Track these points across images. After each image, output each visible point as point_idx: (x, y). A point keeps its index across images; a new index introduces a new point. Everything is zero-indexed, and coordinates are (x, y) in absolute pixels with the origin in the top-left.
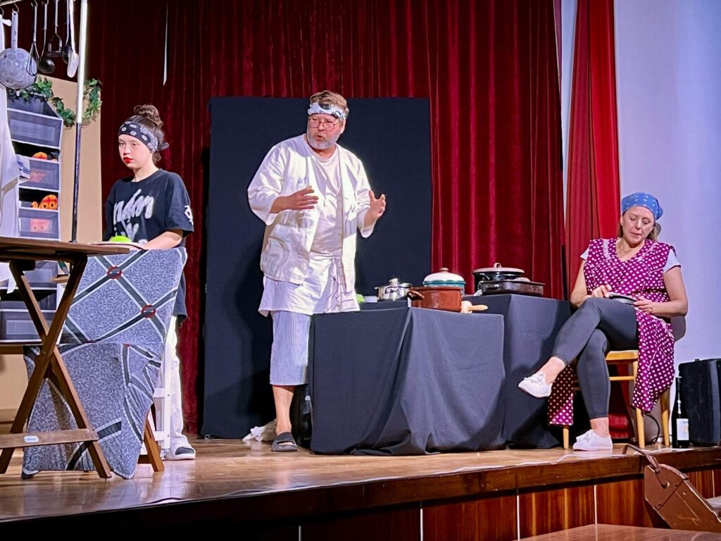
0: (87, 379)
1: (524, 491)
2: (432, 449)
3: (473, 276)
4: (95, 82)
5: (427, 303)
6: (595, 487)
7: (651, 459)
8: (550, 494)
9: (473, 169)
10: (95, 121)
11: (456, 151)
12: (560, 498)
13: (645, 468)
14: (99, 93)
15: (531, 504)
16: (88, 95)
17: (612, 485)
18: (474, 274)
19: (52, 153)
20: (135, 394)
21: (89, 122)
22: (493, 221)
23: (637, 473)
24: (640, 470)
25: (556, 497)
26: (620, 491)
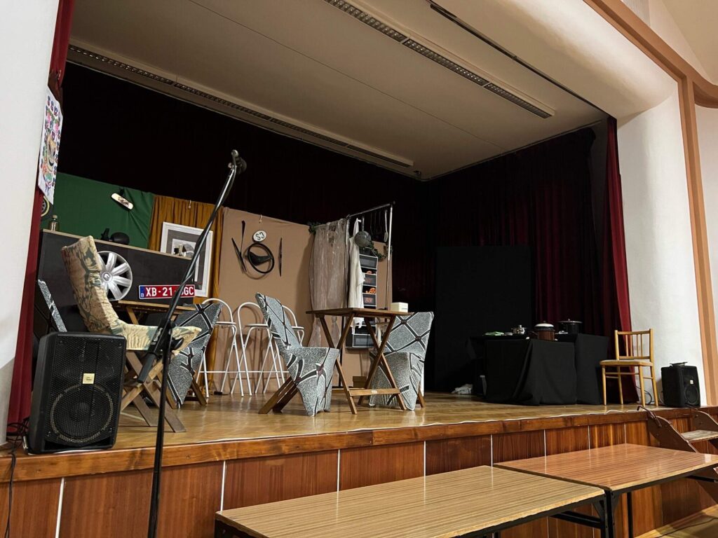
1: (592, 426)
6: (625, 425)
7: (652, 413)
8: (603, 428)
15: (595, 431)
17: (633, 425)
19: (373, 271)
25: (607, 430)
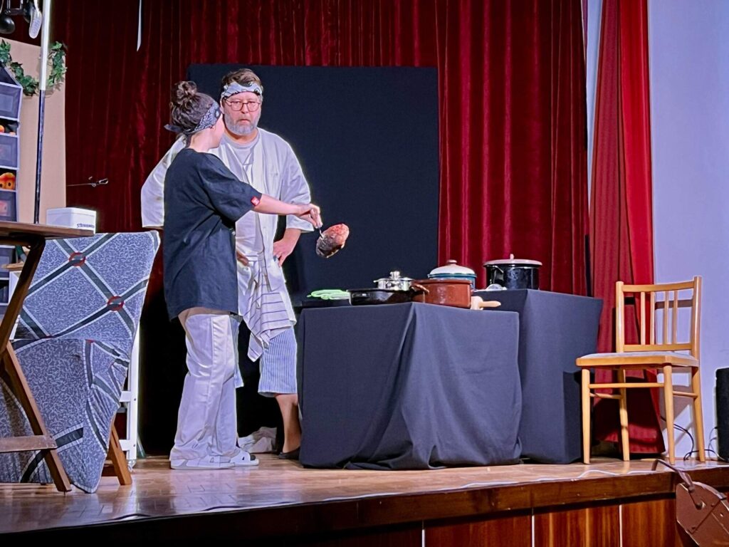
0: (45, 379)
1: (541, 511)
2: (436, 463)
3: (485, 269)
4: (59, 46)
5: (432, 298)
6: (621, 507)
7: (683, 476)
8: (568, 514)
9: (486, 149)
10: (59, 90)
11: (466, 128)
12: (580, 519)
13: (678, 486)
14: (64, 58)
15: (548, 525)
16: (51, 61)
17: (640, 505)
18: (485, 266)
19: (10, 125)
20: (99, 397)
21: (52, 91)
22: (508, 207)
23: (667, 491)
24: (672, 488)
25: (576, 518)
26: (649, 512)
